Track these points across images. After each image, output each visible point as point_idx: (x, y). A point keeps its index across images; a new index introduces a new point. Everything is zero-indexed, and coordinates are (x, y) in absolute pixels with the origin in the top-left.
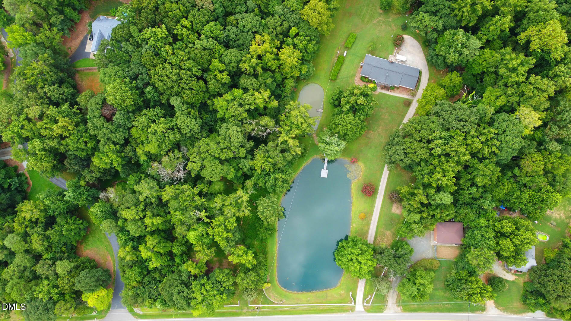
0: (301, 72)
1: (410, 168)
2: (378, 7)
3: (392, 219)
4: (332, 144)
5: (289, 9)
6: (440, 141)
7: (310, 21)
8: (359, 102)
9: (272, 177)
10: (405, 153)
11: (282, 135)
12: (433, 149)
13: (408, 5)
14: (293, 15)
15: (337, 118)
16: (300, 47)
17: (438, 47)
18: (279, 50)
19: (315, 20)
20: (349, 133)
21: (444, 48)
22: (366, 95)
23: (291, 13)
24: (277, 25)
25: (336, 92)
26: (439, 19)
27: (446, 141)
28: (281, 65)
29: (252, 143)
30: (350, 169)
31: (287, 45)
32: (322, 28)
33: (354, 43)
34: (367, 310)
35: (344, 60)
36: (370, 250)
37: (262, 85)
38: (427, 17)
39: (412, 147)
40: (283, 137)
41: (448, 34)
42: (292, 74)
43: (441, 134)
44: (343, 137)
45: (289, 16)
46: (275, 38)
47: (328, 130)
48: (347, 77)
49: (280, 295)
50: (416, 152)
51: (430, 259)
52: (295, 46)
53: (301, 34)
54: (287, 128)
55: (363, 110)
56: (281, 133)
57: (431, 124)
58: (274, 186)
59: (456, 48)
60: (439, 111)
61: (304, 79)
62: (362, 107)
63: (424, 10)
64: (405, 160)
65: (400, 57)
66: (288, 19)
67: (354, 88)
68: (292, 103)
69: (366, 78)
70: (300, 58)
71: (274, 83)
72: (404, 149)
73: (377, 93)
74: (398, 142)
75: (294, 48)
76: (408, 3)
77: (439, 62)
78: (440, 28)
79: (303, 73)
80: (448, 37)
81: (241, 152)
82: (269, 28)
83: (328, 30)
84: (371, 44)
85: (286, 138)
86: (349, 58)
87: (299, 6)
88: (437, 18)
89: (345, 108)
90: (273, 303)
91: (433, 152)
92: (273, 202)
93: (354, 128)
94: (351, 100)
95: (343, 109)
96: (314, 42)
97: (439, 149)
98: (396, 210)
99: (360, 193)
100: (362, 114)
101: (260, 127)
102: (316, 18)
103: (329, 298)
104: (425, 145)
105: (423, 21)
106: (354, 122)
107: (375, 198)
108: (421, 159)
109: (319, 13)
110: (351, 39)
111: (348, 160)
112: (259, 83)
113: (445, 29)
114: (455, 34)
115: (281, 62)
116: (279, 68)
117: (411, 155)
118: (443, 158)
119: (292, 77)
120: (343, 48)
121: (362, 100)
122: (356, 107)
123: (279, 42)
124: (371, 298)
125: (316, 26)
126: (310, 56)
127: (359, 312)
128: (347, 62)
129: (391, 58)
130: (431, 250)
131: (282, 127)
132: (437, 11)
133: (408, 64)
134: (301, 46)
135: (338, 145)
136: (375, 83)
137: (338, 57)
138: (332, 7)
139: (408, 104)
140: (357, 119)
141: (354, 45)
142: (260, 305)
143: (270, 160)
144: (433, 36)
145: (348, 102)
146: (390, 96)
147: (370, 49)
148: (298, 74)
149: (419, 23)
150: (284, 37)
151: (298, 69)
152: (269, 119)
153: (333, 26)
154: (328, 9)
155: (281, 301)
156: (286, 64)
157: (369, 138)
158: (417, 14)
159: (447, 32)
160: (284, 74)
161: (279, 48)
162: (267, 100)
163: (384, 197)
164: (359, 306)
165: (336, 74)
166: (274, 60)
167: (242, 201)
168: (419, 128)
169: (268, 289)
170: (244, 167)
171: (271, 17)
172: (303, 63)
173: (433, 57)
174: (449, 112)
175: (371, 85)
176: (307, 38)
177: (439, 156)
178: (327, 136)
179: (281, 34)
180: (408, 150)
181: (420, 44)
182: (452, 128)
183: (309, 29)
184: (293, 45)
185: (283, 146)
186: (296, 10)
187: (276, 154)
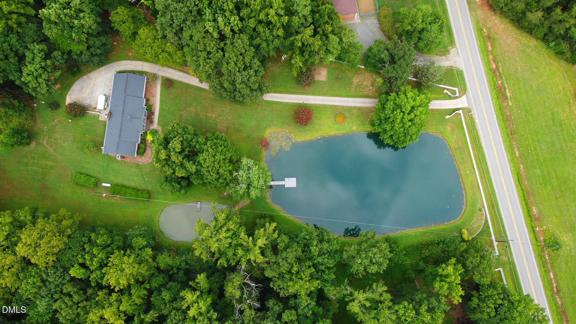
0: (144, 247)
1: (263, 61)
2: (27, 149)
3: (337, 78)
4: (249, 178)
5: (40, 288)
6: (220, 19)
7: (56, 250)
8: (178, 148)
9: (320, 259)
10: (244, 69)
11: (252, 258)
12: (232, 30)
13: (16, 103)
14: (51, 280)
15: (209, 177)
16: (104, 257)
17: (76, 48)
18: (113, 291)
19: (54, 243)
20: (229, 155)
21: (74, 35)
22: (166, 141)
23: (47, 283)
24: (70, 303)
25: (167, 187)
26: (29, 50)
27: (218, 11)
28: (137, 281)
29: (271, 303)
30: (278, 148)
31: (102, 278)
32: (68, 227)
33: (87, 175)
34: (463, 91)
35: (117, 185)
36: (389, 98)
37: (175, 306)
38: (28, 69)
39: (235, 59)
40: (256, 256)
41: (51, 32)
42: (150, 260)
43: (209, 21)
44: (235, 163)
45: (52, 286)
46: (93, 301)
47: (228, 188)
48: (142, 175)
49: (473, 212)
50: (241, 54)
51: (379, 20)
52: (102, 265)
53: (81, 261)
54: (240, 252)
55: (189, 142)
56: (250, 259)
57: (195, 39)
58: (330, 254)
59: (71, 17)
60: (174, 31)
61: (154, 239)
62: (185, 144)
63: (17, 75)
64: (255, 67)
65: (100, 105)
66: (57, 286)
67: (158, 160)
68: (197, 253)
69: (139, 148)
70: (122, 252)
71: (168, 286)
72: (239, 71)
73: (160, 129)
74: (230, 83)
75: (106, 265)
76: (13, 104)
77: (98, 43)
78: (43, 46)
79: (145, 243)
80: (55, 31)
81: (290, 318)
82: (78, 314)
83: (71, 217)
84: (86, 150)
85: (257, 251)
86: (112, 178)
87: (33, 273)
88: (27, 54)
89: (192, 168)
90: (486, 221)
91: (236, 29)
92: (358, 250)
93: (220, 149)
94: (177, 161)
95: (194, 171)
96: (93, 235)
97: (232, 19)
98: (322, 75)
99: (308, 127)
100: (197, 142)
101: (245, 296)
102: (50, 242)
103: (460, 145)
104: (228, 42)
105: (35, 74)
106: (210, 150)
107: (311, 105)
108: (251, 45)
109: (41, 238)
110: (82, 180)
111: (264, 153)
112: (173, 313)
113: (45, 40)
114: (50, 21)
115: (132, 282)
116: (142, 283)
117: (247, 60)
118: (244, 12)
119: (154, 258)
120: (98, 190)
121: (176, 145)
122: (186, 152)
123: (100, 293)
124: (448, 89)
125: (65, 239)
126: (116, 238)
127: (468, 101)
128: (119, 180)
129: (104, 117)
130: (368, 21)
131: (239, 261)
132: (16, 54)
133: (109, 92)
134: (102, 255)
135: (249, 169)
136: (145, 133)
137: (114, 194)
138: (30, 218)
139: (168, 83)
140: (205, 147)
141: (92, 173)
142: (493, 238)
143: (295, 269)
144: (60, 57)
145: (182, 165)
146: (161, 110)
147: (94, 150)
148: (149, 251)
149: (40, 80)
150: (90, 286)
151: (140, 252)
152: (230, 284)
153: (63, 212)
154: (34, 223)
155: (480, 210)
156: (135, 273)
157: (228, 128)
158: (26, 84)
159: (48, 33)
160: (152, 272)
161: (111, 291)
162: (198, 293)
163: (307, 94)
164: (461, 103)
165: (139, 193)
166: (130, 294)
167: (367, 300)
168: (204, 54)
169: (470, 233)
170: (310, 307)
171: (58, 315)
172: (131, 247)
173: (92, 55)
174: (173, 14)
175: (149, 138)
176: (87, 250)
177: (242, 19)
178: (238, 188)
179: (85, 292)
180: (239, 65)
181: (77, 80)
182: (197, 5)
183: (70, 248)
184: (102, 268)
185: (269, 252)
186: (41, 276)
187: (285, 262)
